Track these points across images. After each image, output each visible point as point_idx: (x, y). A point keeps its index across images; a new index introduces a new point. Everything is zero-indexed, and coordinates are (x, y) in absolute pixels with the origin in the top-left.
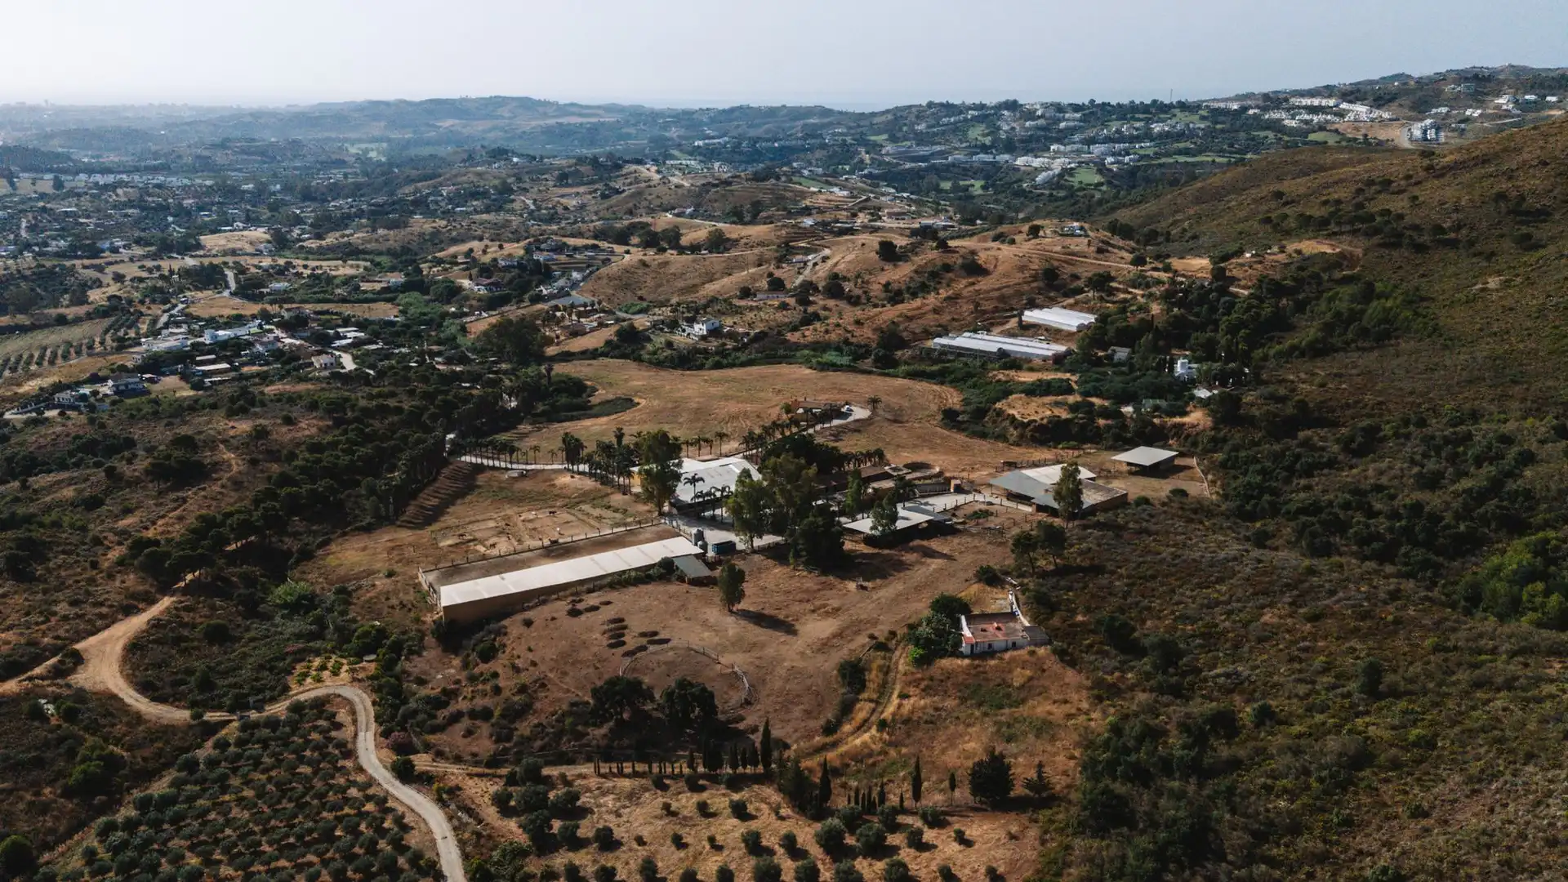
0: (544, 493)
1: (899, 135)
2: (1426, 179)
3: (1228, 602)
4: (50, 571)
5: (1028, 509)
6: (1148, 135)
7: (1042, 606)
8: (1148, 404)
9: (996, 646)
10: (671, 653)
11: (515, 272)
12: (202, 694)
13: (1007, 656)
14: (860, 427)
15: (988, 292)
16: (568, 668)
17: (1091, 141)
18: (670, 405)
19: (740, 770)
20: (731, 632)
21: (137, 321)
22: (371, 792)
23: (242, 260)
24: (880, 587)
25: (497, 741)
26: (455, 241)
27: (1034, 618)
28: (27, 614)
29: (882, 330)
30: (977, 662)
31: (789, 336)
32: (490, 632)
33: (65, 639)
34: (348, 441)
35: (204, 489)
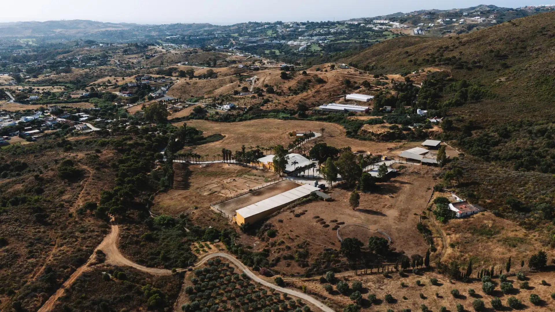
0: (223, 172)
1: (242, 34)
2: (460, 46)
4: (53, 220)
5: (419, 164)
6: (329, 33)
8: (417, 125)
9: (469, 213)
10: (350, 227)
11: (137, 88)
13: (475, 216)
14: (323, 139)
15: (328, 89)
16: (314, 237)
17: (312, 36)
18: (239, 136)
19: (416, 267)
20: (362, 218)
22: (275, 292)
23: (8, 87)
24: (399, 196)
25: (303, 267)
26: (98, 77)
28: (65, 239)
29: (298, 104)
30: (466, 220)
31: (261, 108)
32: (266, 226)
33: (91, 247)
34: (133, 158)
35: (86, 181)
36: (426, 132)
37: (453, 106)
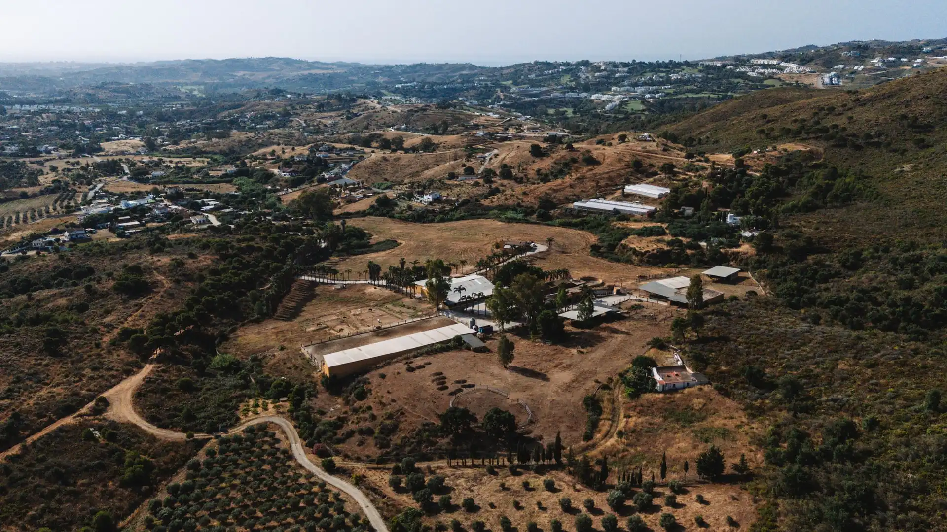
0: (360, 298)
1: (519, 81)
2: (855, 107)
3: (814, 357)
4: (70, 350)
5: (666, 304)
6: (668, 81)
7: (699, 362)
8: (715, 241)
9: (678, 386)
10: (478, 393)
11: (306, 164)
12: (189, 422)
13: (686, 391)
14: (543, 256)
15: (600, 175)
16: (416, 403)
17: (635, 85)
18: (422, 244)
19: (541, 462)
20: (510, 380)
21: (73, 195)
22: (312, 480)
23: (131, 157)
24: (592, 352)
25: (380, 448)
26: (262, 145)
27: (695, 369)
28: (67, 376)
29: (540, 198)
30: (668, 395)
31: (483, 202)
32: (359, 382)
33: (95, 391)
34: (234, 268)
35: (151, 298)
36: (726, 254)
37: (799, 211)
